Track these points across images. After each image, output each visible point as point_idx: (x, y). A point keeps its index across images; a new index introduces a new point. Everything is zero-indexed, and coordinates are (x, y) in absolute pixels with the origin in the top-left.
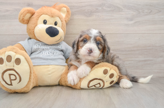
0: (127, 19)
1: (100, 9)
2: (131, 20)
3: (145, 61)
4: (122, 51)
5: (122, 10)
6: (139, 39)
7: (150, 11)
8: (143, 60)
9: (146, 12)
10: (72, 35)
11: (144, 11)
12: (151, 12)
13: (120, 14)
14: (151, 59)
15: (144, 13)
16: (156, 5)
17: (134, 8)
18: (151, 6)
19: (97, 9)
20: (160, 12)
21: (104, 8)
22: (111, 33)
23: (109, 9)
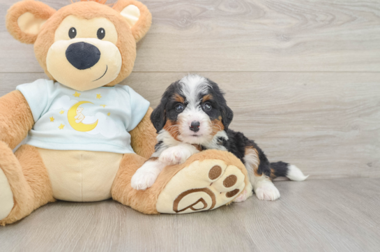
0: (277, 36)
1: (212, 9)
2: (287, 39)
3: (318, 138)
4: (264, 114)
5: (265, 13)
6: (305, 85)
7: (330, 17)
8: (313, 137)
9: (322, 21)
10: (143, 74)
11: (317, 17)
12: (332, 20)
13: (260, 23)
14: (332, 133)
15: (316, 21)
16: (346, 4)
17: (293, 9)
18: (332, 4)
19: (205, 10)
20: (354, 19)
21: (222, 7)
22: (239, 70)
23: (233, 11)
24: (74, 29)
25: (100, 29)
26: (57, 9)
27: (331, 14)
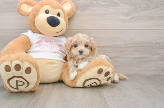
25: (59, 13)
26: (38, 2)
27: (147, 5)
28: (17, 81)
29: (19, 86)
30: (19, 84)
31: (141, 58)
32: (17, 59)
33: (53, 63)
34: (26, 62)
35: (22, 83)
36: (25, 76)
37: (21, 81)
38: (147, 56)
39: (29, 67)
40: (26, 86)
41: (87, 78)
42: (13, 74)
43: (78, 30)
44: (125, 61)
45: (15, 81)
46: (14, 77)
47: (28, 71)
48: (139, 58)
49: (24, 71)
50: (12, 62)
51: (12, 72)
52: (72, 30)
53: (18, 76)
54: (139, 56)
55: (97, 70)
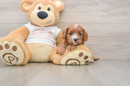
0: (103, 11)
1: (81, 2)
2: (106, 12)
4: (98, 37)
5: (98, 3)
6: (113, 27)
9: (118, 6)
11: (116, 4)
12: (122, 5)
13: (97, 7)
15: (116, 6)
17: (108, 2)
19: (78, 3)
20: (129, 5)
21: (84, 2)
22: (90, 22)
23: (88, 3)
24: (40, 7)
25: (49, 8)
27: (121, 4)
28: (9, 57)
29: (11, 61)
30: (10, 59)
31: (117, 45)
32: (6, 40)
33: (42, 47)
34: (13, 42)
35: (13, 59)
36: (13, 52)
37: (11, 57)
38: (122, 44)
39: (15, 46)
40: (16, 61)
41: (70, 58)
42: (5, 51)
43: (67, 23)
44: (104, 48)
45: (8, 57)
46: (6, 54)
47: (15, 48)
48: (116, 45)
49: (12, 49)
50: (3, 42)
51: (4, 50)
52: (63, 24)
53: (9, 53)
54: (116, 44)
55: (79, 53)
